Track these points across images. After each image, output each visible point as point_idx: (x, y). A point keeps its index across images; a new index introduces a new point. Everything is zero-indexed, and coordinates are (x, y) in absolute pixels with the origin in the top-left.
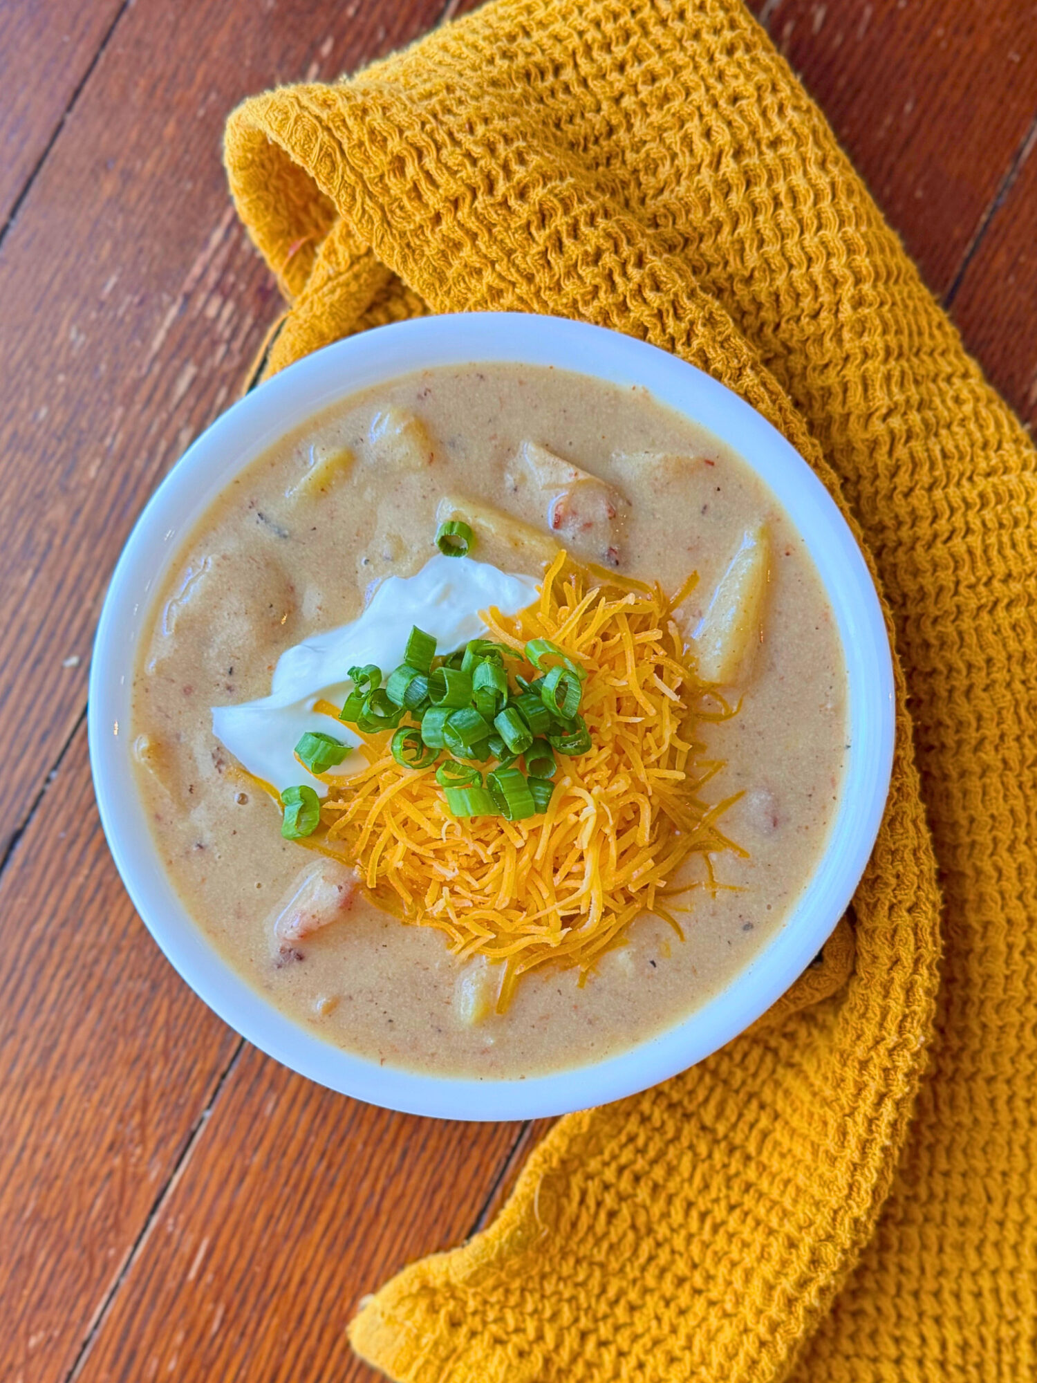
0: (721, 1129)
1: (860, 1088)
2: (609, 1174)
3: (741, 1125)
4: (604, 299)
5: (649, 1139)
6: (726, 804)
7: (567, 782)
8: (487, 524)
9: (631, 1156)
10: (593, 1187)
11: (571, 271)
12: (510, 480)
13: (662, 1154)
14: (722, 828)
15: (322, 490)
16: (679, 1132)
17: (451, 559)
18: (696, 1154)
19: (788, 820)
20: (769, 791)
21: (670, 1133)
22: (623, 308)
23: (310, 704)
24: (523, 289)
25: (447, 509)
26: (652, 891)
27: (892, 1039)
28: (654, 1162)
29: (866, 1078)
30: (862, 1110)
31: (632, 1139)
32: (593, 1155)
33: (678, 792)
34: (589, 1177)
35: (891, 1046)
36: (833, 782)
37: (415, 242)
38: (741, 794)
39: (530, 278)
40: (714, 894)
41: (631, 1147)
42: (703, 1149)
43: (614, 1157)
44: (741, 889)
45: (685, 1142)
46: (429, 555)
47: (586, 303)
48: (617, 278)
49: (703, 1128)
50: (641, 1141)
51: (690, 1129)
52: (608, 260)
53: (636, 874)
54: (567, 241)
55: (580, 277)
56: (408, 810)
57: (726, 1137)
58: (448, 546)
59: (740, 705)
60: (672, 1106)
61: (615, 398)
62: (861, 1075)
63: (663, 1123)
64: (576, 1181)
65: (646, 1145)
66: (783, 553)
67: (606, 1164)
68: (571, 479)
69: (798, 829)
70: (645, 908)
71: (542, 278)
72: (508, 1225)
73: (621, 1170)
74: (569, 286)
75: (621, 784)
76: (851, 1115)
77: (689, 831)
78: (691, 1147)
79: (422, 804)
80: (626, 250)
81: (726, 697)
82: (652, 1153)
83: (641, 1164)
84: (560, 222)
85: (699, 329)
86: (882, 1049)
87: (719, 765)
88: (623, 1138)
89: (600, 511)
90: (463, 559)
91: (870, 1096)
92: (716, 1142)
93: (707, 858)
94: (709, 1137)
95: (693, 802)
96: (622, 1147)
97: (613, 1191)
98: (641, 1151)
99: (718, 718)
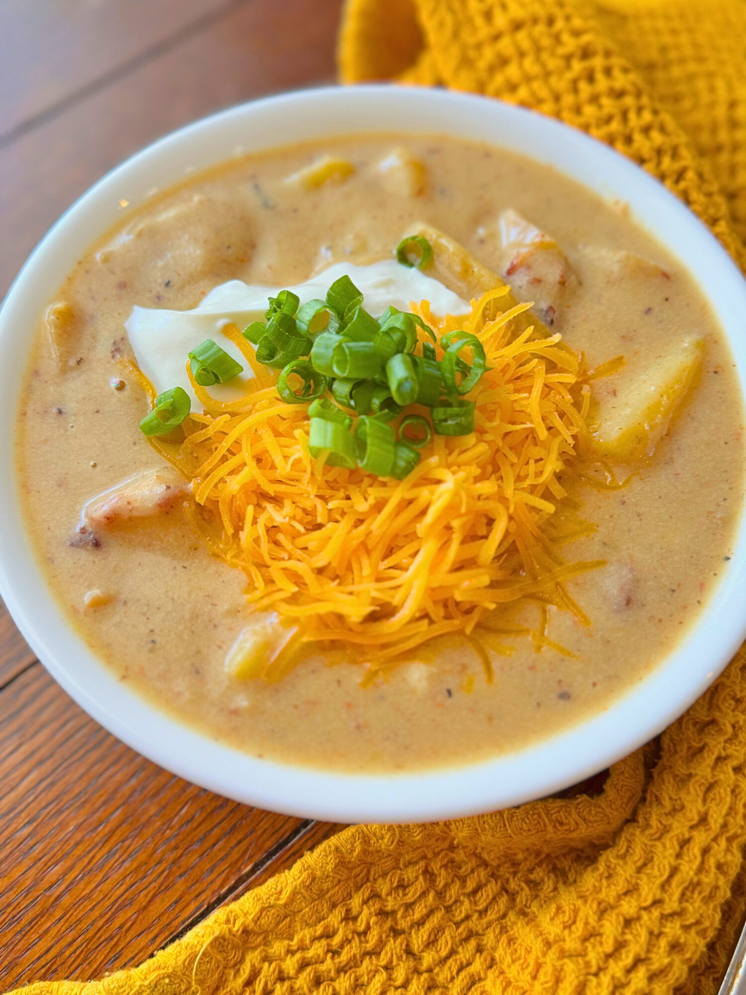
0: (428, 959)
1: (620, 946)
2: (290, 965)
3: (450, 961)
4: (615, 126)
5: (347, 941)
6: (582, 566)
7: (434, 460)
8: (448, 244)
9: (320, 952)
10: (268, 971)
11: (594, 99)
12: (481, 232)
13: (354, 963)
14: (570, 589)
15: (316, 185)
16: (381, 944)
17: (402, 269)
18: (390, 978)
19: (643, 605)
20: (632, 570)
21: (370, 946)
22: (629, 140)
23: (221, 323)
24: (548, 106)
25: (417, 229)
26: (475, 617)
27: (671, 905)
28: (341, 970)
29: (628, 937)
30: (610, 972)
31: (328, 935)
32: (280, 937)
33: (537, 532)
34: (266, 959)
35: (668, 911)
36: (702, 587)
37: (472, 54)
38: (601, 563)
39: (557, 98)
40: (539, 648)
41: (324, 942)
42: (400, 975)
43: (302, 948)
44: (569, 653)
45: (383, 959)
46: (384, 258)
47: (598, 126)
48: (632, 116)
49: (409, 952)
50: (336, 940)
51: (394, 946)
52: (629, 101)
53: (466, 584)
54: (600, 77)
55: (600, 107)
56: (269, 441)
57: (430, 970)
58: (404, 257)
59: (627, 481)
60: (383, 914)
61: (596, 206)
62: (623, 933)
63: (368, 927)
64: (252, 958)
65: (342, 946)
66: (711, 370)
67: (291, 952)
68: (538, 240)
69: (651, 618)
70: (461, 632)
71: (568, 100)
72: (159, 968)
73: (303, 965)
74: (589, 111)
75: (487, 487)
76: (596, 975)
77: (535, 578)
78: (388, 968)
79: (283, 440)
80: (645, 100)
81: (615, 470)
82: (344, 957)
83: (328, 965)
84: (598, 62)
85: (690, 175)
86: (656, 913)
87: (589, 528)
88: (319, 929)
89: (553, 274)
90: (414, 271)
91: (627, 959)
92: (417, 971)
93: (544, 611)
94: (412, 963)
95: (547, 551)
96: (314, 939)
97: (287, 984)
98: (335, 953)
99: (601, 486)
